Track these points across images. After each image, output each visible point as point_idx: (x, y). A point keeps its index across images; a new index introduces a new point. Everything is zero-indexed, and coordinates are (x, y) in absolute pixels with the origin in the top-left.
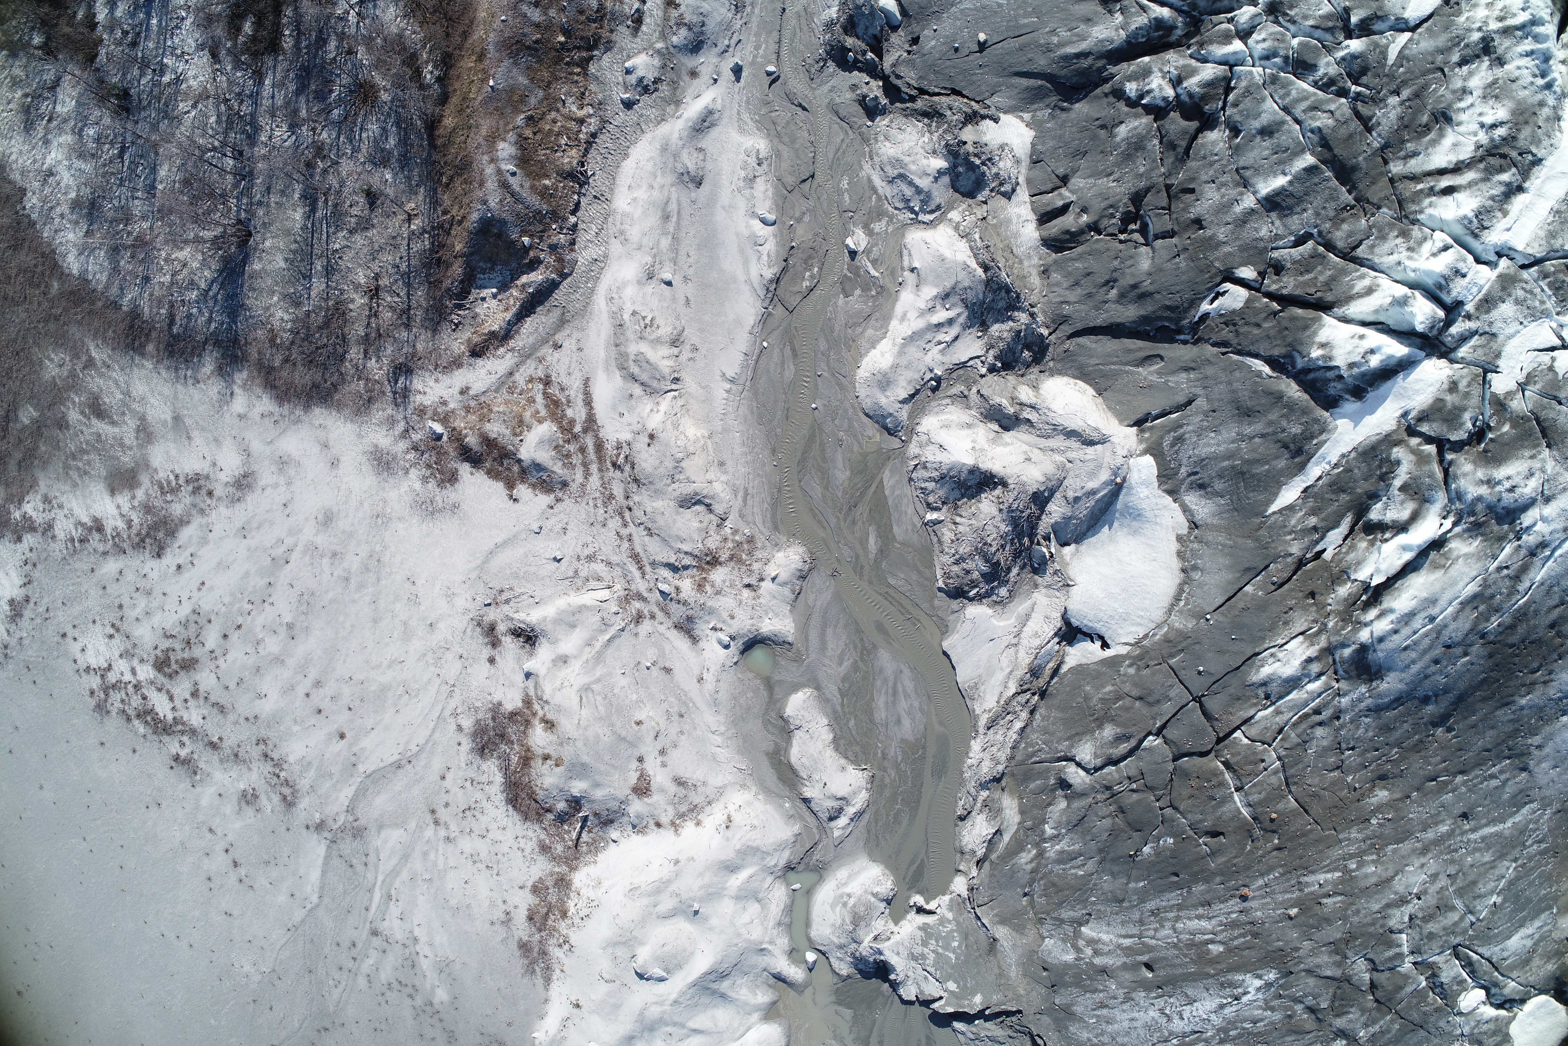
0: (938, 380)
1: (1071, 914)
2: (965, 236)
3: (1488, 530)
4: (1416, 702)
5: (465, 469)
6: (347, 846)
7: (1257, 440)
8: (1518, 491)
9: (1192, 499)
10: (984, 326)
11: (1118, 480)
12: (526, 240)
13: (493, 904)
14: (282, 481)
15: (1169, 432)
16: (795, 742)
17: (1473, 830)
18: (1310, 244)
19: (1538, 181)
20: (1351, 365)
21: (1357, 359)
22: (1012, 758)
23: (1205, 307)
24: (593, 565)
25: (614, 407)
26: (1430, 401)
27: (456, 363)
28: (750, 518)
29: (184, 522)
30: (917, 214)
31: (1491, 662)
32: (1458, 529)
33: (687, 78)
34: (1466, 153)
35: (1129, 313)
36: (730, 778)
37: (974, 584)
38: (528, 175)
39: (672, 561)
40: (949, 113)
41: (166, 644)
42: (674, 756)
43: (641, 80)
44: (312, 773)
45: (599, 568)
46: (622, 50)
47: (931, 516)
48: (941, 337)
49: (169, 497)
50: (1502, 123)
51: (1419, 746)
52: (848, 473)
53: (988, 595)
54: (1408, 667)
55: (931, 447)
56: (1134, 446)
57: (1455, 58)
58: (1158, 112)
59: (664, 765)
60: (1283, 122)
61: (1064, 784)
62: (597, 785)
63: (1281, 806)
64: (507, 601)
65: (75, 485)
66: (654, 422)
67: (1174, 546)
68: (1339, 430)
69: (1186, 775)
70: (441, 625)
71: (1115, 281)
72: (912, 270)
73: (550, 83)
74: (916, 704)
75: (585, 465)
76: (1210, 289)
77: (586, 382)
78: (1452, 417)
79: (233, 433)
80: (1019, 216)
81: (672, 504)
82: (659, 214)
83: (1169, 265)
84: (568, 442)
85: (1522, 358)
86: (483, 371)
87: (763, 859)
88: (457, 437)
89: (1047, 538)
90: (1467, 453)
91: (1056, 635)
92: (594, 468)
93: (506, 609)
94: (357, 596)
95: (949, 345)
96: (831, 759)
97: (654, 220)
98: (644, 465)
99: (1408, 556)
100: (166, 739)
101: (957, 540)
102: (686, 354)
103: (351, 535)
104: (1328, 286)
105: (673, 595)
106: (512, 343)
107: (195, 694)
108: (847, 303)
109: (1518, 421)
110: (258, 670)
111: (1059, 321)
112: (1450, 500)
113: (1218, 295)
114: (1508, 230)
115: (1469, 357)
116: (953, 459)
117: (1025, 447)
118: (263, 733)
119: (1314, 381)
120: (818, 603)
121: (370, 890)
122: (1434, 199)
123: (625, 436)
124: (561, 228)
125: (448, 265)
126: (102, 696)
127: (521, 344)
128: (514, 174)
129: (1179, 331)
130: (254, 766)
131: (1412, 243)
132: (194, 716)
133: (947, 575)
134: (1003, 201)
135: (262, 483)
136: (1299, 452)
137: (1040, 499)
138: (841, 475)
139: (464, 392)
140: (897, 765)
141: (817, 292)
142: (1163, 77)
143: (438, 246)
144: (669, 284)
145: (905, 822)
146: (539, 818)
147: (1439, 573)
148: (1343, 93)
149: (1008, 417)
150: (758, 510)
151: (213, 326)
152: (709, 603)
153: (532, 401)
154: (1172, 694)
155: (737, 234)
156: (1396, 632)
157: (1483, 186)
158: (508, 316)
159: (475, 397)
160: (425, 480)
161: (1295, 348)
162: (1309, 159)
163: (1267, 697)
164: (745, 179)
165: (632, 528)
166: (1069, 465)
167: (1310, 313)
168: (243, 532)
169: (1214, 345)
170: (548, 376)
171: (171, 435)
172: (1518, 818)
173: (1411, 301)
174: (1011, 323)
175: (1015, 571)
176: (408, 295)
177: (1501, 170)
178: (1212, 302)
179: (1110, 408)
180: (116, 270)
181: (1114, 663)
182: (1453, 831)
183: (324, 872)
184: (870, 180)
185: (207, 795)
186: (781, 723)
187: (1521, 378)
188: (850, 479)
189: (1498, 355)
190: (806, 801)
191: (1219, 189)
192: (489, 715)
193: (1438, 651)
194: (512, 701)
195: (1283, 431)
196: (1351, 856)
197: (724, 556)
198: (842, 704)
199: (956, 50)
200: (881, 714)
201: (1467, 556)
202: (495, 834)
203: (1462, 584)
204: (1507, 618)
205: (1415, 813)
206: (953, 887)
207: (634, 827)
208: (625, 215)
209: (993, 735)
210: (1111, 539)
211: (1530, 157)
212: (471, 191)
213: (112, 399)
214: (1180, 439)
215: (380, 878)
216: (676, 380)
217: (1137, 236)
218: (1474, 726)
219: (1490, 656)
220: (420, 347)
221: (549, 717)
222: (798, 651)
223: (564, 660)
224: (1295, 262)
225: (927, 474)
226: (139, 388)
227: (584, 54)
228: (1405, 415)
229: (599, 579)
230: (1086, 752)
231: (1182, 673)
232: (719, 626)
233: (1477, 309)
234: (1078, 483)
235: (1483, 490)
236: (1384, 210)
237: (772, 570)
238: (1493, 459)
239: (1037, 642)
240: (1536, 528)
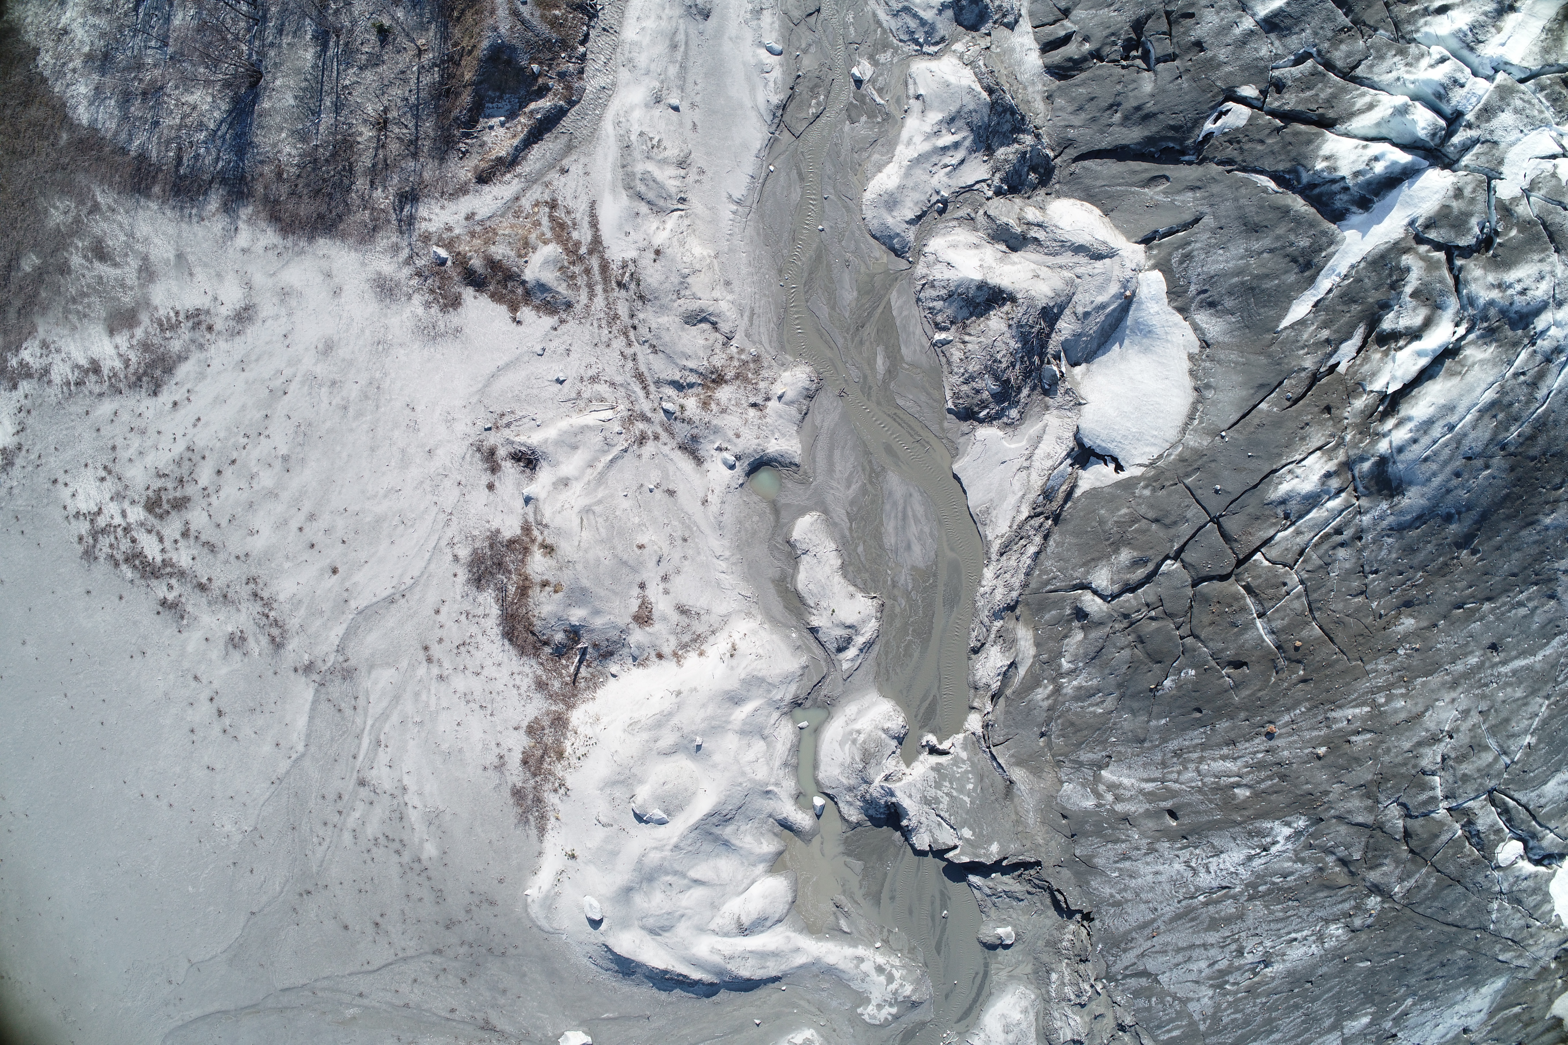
0: (945, 202)
1: (1091, 756)
2: (970, 64)
3: (1502, 336)
4: (1439, 520)
5: (468, 293)
6: (336, 689)
7: (1265, 255)
8: (1530, 293)
9: (1202, 318)
10: (990, 151)
11: (1128, 293)
12: (535, 67)
13: (486, 748)
14: (283, 312)
15: (1177, 249)
16: (802, 568)
17: (1504, 663)
18: (1310, 63)
19: (1529, 2)
20: (1356, 174)
21: (1362, 167)
22: (1025, 586)
23: (1209, 126)
24: (596, 387)
25: (620, 227)
26: (1437, 208)
27: (462, 190)
28: (756, 338)
29: (182, 358)
30: (921, 46)
31: (1512, 476)
32: (1471, 337)
35: (1133, 135)
36: (735, 605)
37: (984, 405)
38: (539, 4)
39: (677, 377)
41: (158, 483)
42: (677, 582)
44: (302, 612)
45: (602, 388)
47: (939, 336)
48: (947, 160)
49: (168, 334)
51: (1443, 571)
52: (855, 294)
53: (998, 416)
54: (1429, 480)
55: (939, 266)
56: (1143, 261)
59: (666, 592)
61: (1080, 614)
62: (597, 612)
63: (1305, 633)
64: (508, 425)
65: (74, 328)
66: (660, 239)
67: (1186, 365)
68: (1347, 241)
69: (1206, 600)
70: (440, 452)
71: (1119, 105)
72: (918, 97)
74: (927, 529)
75: (590, 286)
76: (1213, 108)
77: (593, 205)
78: (1459, 223)
79: (236, 267)
80: (1022, 45)
81: (677, 319)
82: (668, 42)
83: (1171, 86)
84: (574, 263)
85: (1525, 165)
86: (489, 197)
87: (769, 691)
88: (461, 261)
89: (1057, 357)
90: (1476, 259)
91: (1068, 455)
92: (599, 289)
93: (506, 433)
94: (354, 425)
95: (956, 167)
96: (839, 585)
97: (662, 48)
98: (649, 280)
99: (1424, 362)
100: (154, 582)
101: (966, 358)
102: (692, 177)
103: (351, 363)
104: (1329, 102)
105: (678, 414)
106: (519, 169)
107: (185, 534)
108: (853, 129)
109: (1525, 225)
110: (251, 504)
111: (1064, 144)
112: (1463, 307)
113: (1222, 114)
114: (1503, 45)
115: (1473, 164)
116: (961, 275)
117: (1033, 266)
118: (254, 571)
119: (1321, 195)
120: (826, 424)
121: (358, 737)
122: (1428, 18)
123: (631, 254)
124: (570, 57)
125: (458, 95)
126: (91, 541)
127: (527, 169)
128: (524, 3)
129: (1184, 153)
130: (243, 607)
131: (1409, 59)
132: (183, 558)
133: (956, 396)
134: (1007, 32)
135: (263, 314)
136: (1308, 265)
137: (1050, 315)
138: (848, 295)
139: (469, 217)
140: (907, 594)
141: (823, 119)
143: (447, 77)
144: (676, 109)
145: (916, 654)
146: (536, 653)
147: (1456, 380)
149: (1015, 236)
150: (764, 330)
151: (220, 164)
152: (715, 422)
153: (538, 224)
154: (1189, 514)
155: (744, 64)
156: (1415, 441)
157: (1476, 3)
158: (515, 143)
159: (481, 222)
160: (427, 305)
161: (1299, 163)
163: (1287, 516)
164: (752, 11)
165: (636, 348)
166: (1078, 281)
167: (1313, 129)
168: (242, 365)
169: (1220, 163)
170: (554, 200)
171: (173, 273)
172: (1548, 651)
173: (1412, 109)
174: (1016, 146)
175: (1025, 392)
176: (417, 126)
178: (1215, 121)
179: (1117, 227)
180: (125, 118)
181: (1129, 485)
182: (1483, 663)
183: (311, 718)
184: (875, 15)
185: (193, 639)
186: (787, 548)
187: (1525, 184)
188: (857, 300)
189: (1501, 162)
190: (813, 631)
191: (1218, 13)
192: (487, 544)
193: (1459, 463)
194: (510, 529)
195: (1292, 244)
196: (1380, 689)
197: (730, 374)
198: (851, 529)
200: (890, 539)
201: (1482, 362)
202: (489, 670)
203: (1479, 390)
204: (1526, 428)
205: (1443, 643)
206: (967, 725)
207: (635, 659)
208: (632, 43)
209: (1006, 561)
210: (1123, 357)
212: (482, 20)
213: (115, 241)
214: (1188, 257)
215: (370, 722)
216: (683, 200)
217: (1139, 62)
218: (1499, 548)
219: (1512, 469)
220: (426, 175)
221: (548, 541)
222: (805, 473)
223: (565, 482)
224: (1296, 80)
225: (934, 293)
226: (143, 229)
228: (1412, 223)
229: (603, 400)
230: (1102, 578)
231: (1198, 493)
232: (724, 446)
233: (1477, 118)
234: (1088, 298)
235: (1495, 294)
236: (1381, 31)
237: (778, 389)
238: (1503, 263)
239: (1049, 463)
240: (1550, 333)
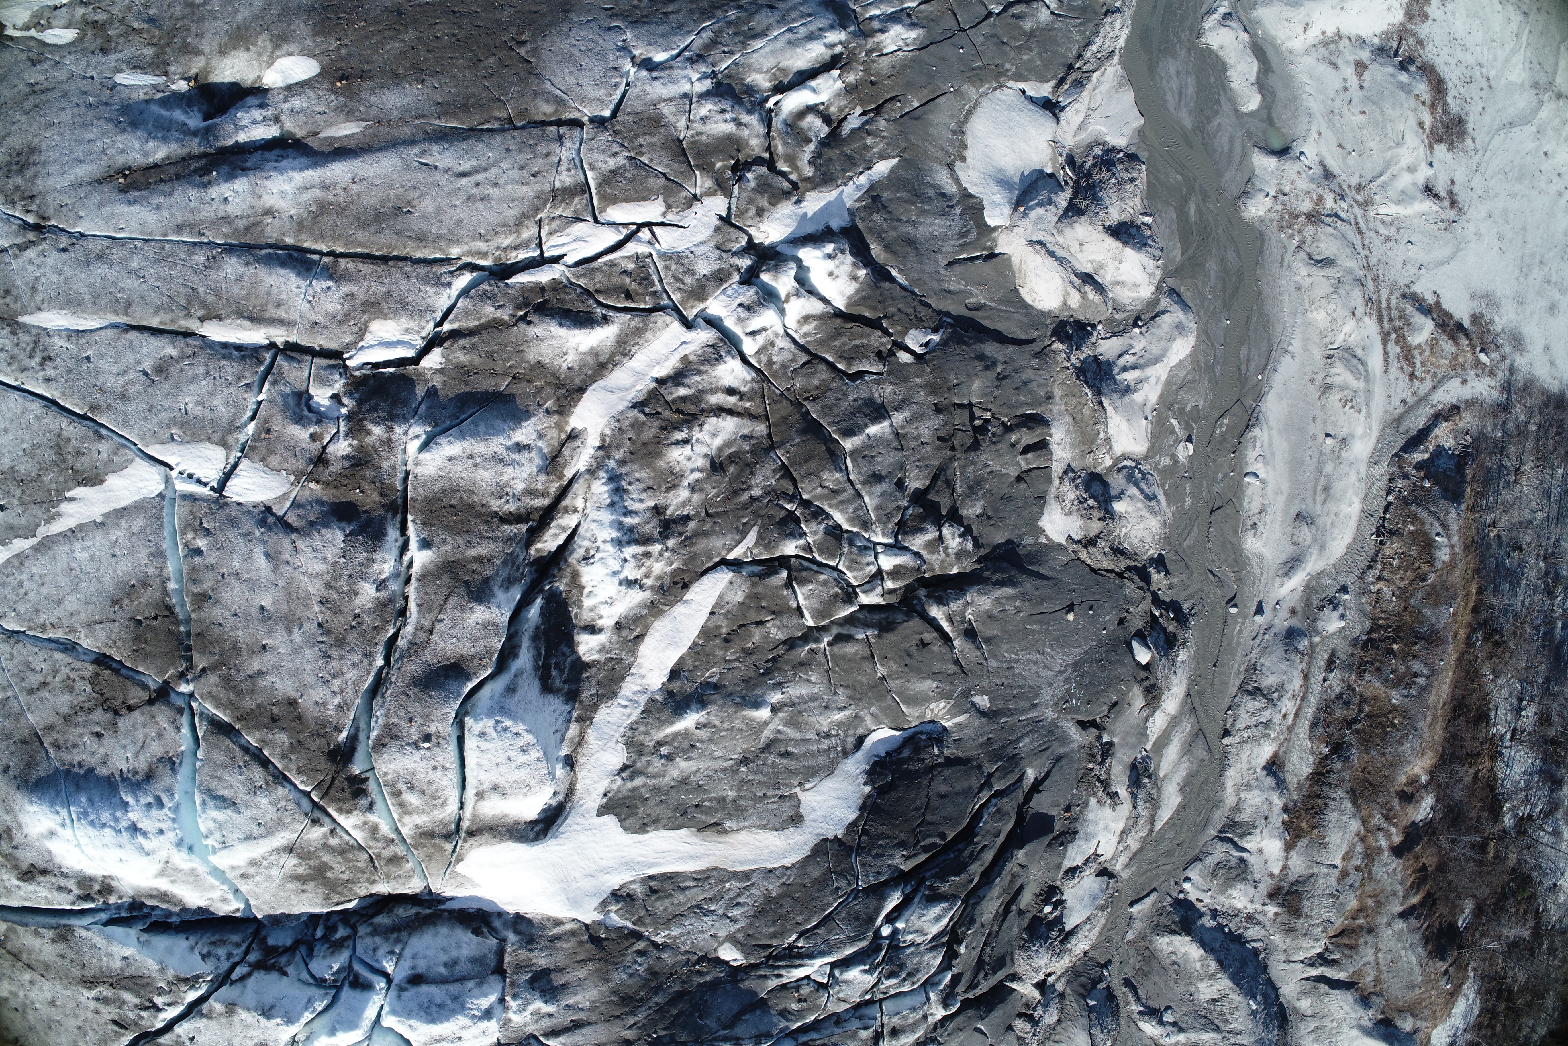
0: (1135, 326)
2: (1108, 439)
3: (741, 86)
5: (1467, 323)
7: (905, 219)
8: (715, 109)
9: (951, 188)
10: (1099, 359)
11: (1018, 211)
12: (1427, 485)
15: (971, 244)
16: (1255, 75)
19: (639, 388)
20: (843, 252)
21: (838, 257)
22: (1098, 25)
23: (936, 338)
24: (1387, 233)
25: (1372, 345)
26: (780, 206)
27: (1469, 404)
28: (1280, 245)
30: (1137, 467)
32: (764, 95)
33: (1299, 609)
34: (712, 422)
35: (991, 349)
36: (1300, 60)
37: (1121, 161)
38: (1427, 534)
39: (1339, 223)
40: (1107, 549)
42: (1338, 85)
43: (1335, 608)
45: (1383, 231)
46: (1345, 638)
47: (1148, 220)
48: (1132, 359)
50: (677, 443)
53: (1110, 151)
55: (1148, 271)
56: (1002, 236)
57: (692, 525)
58: (954, 517)
60: (864, 483)
62: (1392, 75)
64: (1442, 221)
66: (1350, 326)
67: (968, 154)
71: (997, 379)
72: (1147, 419)
73: (1405, 610)
74: (1165, 83)
75: (1389, 308)
76: (933, 351)
77: (1386, 371)
78: (763, 187)
80: (1064, 449)
81: (1339, 263)
82: (1332, 492)
83: (962, 378)
84: (1400, 328)
85: (694, 222)
86: (1453, 394)
88: (1472, 348)
89: (1067, 182)
90: (749, 156)
91: (1064, 108)
92: (1384, 305)
93: (1444, 216)
95: (1126, 352)
96: (1230, 57)
97: (1337, 488)
98: (1358, 295)
99: (813, 83)
101: (1133, 197)
102: (1319, 378)
104: (838, 333)
105: (1337, 198)
106: (1433, 411)
109: (707, 168)
111: (1043, 354)
112: (769, 119)
113: (926, 344)
114: (684, 343)
115: (739, 235)
121: (1529, 44)
122: (742, 389)
123: (1367, 321)
124: (1400, 492)
125: (1474, 478)
127: (1427, 409)
128: (1438, 534)
131: (770, 350)
133: (1139, 172)
134: (1073, 465)
136: (875, 199)
137: (1073, 211)
138: (1212, 265)
139: (1465, 382)
140: (1180, 41)
141: (1218, 414)
142: (947, 548)
144: (1328, 435)
147: (784, 64)
148: (806, 504)
149: (1089, 284)
150: (1273, 250)
152: (1314, 187)
153: (1423, 364)
154: (981, 39)
155: (1274, 469)
157: (706, 385)
158: (1437, 431)
159: (1458, 375)
160: (1491, 322)
161: (874, 283)
162: (848, 444)
163: (910, 15)
164: (1266, 513)
165: (1363, 253)
166: (1053, 232)
167: (855, 311)
169: (929, 306)
170: (1411, 380)
174: (1082, 358)
175: (1088, 164)
177: (684, 399)
178: (930, 341)
179: (1013, 274)
181: (1019, 77)
186: (1264, 91)
187: (697, 206)
189: (717, 229)
190: (1247, 31)
191: (919, 436)
194: (1441, 149)
195: (885, 220)
197: (1302, 219)
199: (1091, 608)
200: (1191, 81)
201: (759, 71)
202: (1453, 61)
203: (767, 49)
204: (720, 15)
207: (1364, 42)
208: (1355, 497)
209: (1109, 45)
211: (647, 410)
214: (962, 235)
216: (1329, 357)
217: (978, 413)
220: (1491, 423)
221: (1422, 131)
222: (1250, 140)
223: (1410, 169)
224: (867, 357)
225: (1153, 251)
227: (1375, 635)
228: (798, 202)
229: (1383, 222)
231: (974, 52)
232: (1307, 169)
233: (729, 275)
234: (1049, 214)
235: (745, 118)
237: (1268, 202)
238: (731, 144)
239: (1077, 105)
240: (698, 76)
